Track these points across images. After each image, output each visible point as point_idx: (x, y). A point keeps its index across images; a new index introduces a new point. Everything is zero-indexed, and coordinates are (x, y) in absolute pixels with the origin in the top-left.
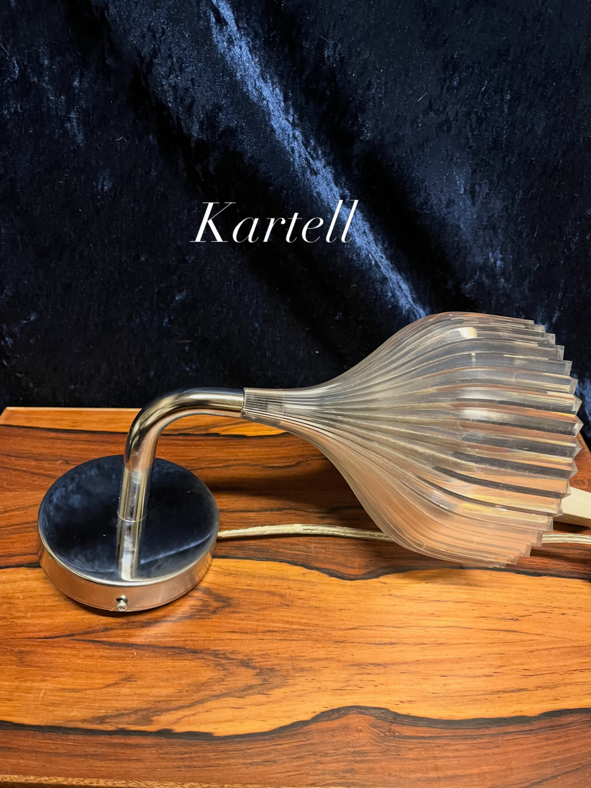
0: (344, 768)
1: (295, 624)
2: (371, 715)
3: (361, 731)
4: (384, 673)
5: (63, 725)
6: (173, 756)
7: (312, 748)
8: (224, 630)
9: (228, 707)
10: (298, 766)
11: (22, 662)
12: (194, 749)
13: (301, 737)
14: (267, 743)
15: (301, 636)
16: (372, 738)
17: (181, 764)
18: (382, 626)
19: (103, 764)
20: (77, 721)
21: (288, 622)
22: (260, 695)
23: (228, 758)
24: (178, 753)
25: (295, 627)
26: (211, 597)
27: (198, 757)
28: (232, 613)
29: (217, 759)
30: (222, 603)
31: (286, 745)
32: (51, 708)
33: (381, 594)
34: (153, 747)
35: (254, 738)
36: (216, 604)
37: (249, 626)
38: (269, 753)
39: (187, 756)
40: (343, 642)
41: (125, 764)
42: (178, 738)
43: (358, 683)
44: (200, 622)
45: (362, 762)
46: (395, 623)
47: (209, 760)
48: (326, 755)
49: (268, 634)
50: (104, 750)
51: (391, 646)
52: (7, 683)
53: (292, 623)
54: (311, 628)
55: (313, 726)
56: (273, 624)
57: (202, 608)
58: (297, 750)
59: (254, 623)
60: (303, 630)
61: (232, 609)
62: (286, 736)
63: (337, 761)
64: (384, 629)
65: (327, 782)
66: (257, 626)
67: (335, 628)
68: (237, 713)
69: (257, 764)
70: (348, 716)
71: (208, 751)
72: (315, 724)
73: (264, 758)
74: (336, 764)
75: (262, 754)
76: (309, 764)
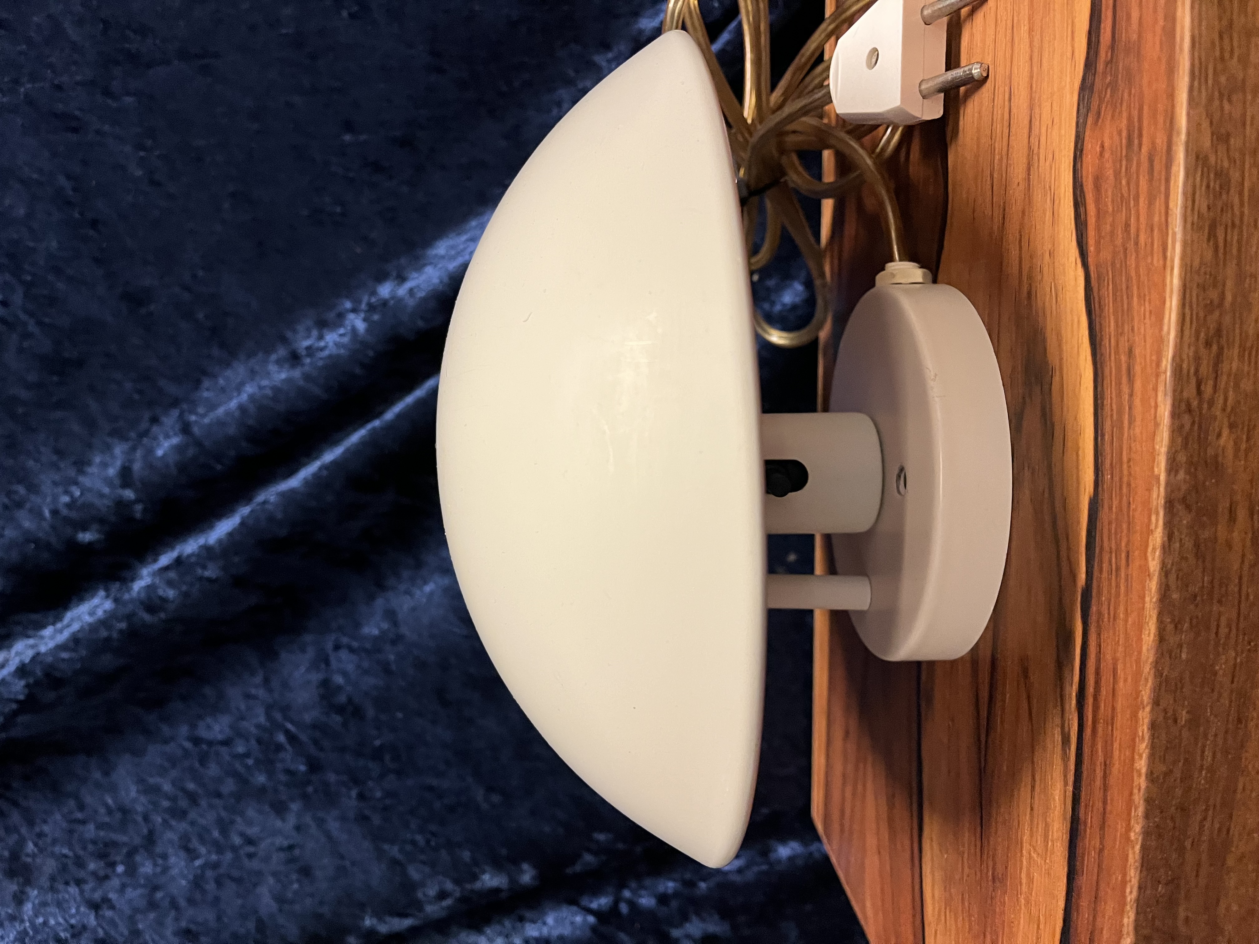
0: (1147, 177)
2: (1085, 123)
3: (1102, 146)
4: (1040, 106)
5: (1069, 826)
6: (1113, 591)
7: (1118, 266)
9: (1063, 461)
10: (1139, 296)
11: (1003, 881)
12: (1106, 542)
13: (1104, 291)
14: (1107, 371)
16: (1113, 116)
19: (1116, 753)
20: (1065, 792)
23: (1121, 463)
24: (1110, 580)
27: (1116, 533)
29: (1121, 488)
31: (1110, 326)
32: (1050, 843)
34: (1100, 636)
38: (1119, 368)
39: (1114, 560)
41: (1119, 704)
42: (1092, 578)
43: (1048, 163)
45: (1140, 136)
47: (1121, 510)
48: (1127, 225)
50: (1099, 747)
51: (1012, 101)
52: (1022, 921)
55: (1091, 260)
58: (1119, 299)
62: (1101, 324)
63: (1137, 198)
65: (1163, 219)
69: (1131, 395)
70: (1084, 180)
71: (1110, 508)
72: (1089, 259)
73: (1124, 380)
74: (1141, 200)
75: (1119, 384)
76: (1137, 267)
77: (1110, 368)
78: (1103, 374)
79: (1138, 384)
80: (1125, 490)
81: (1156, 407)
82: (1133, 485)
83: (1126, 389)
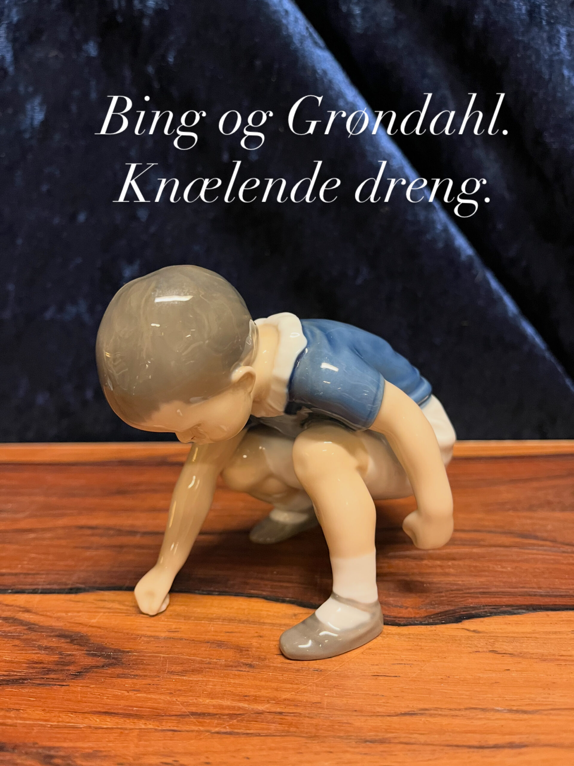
1: (262, 702)
8: (86, 709)
15: (273, 726)
18: (483, 710)
21: (244, 698)
25: (260, 707)
26: (82, 648)
28: (118, 676)
30: (103, 660)
33: (470, 650)
36: (89, 661)
37: (149, 704)
40: (382, 741)
44: (39, 691)
46: (513, 703)
49: (192, 719)
53: (256, 699)
54: (299, 710)
56: (208, 701)
57: (52, 667)
59: (163, 697)
60: (281, 713)
61: (118, 670)
64: (489, 715)
66: (170, 703)
67: (361, 711)
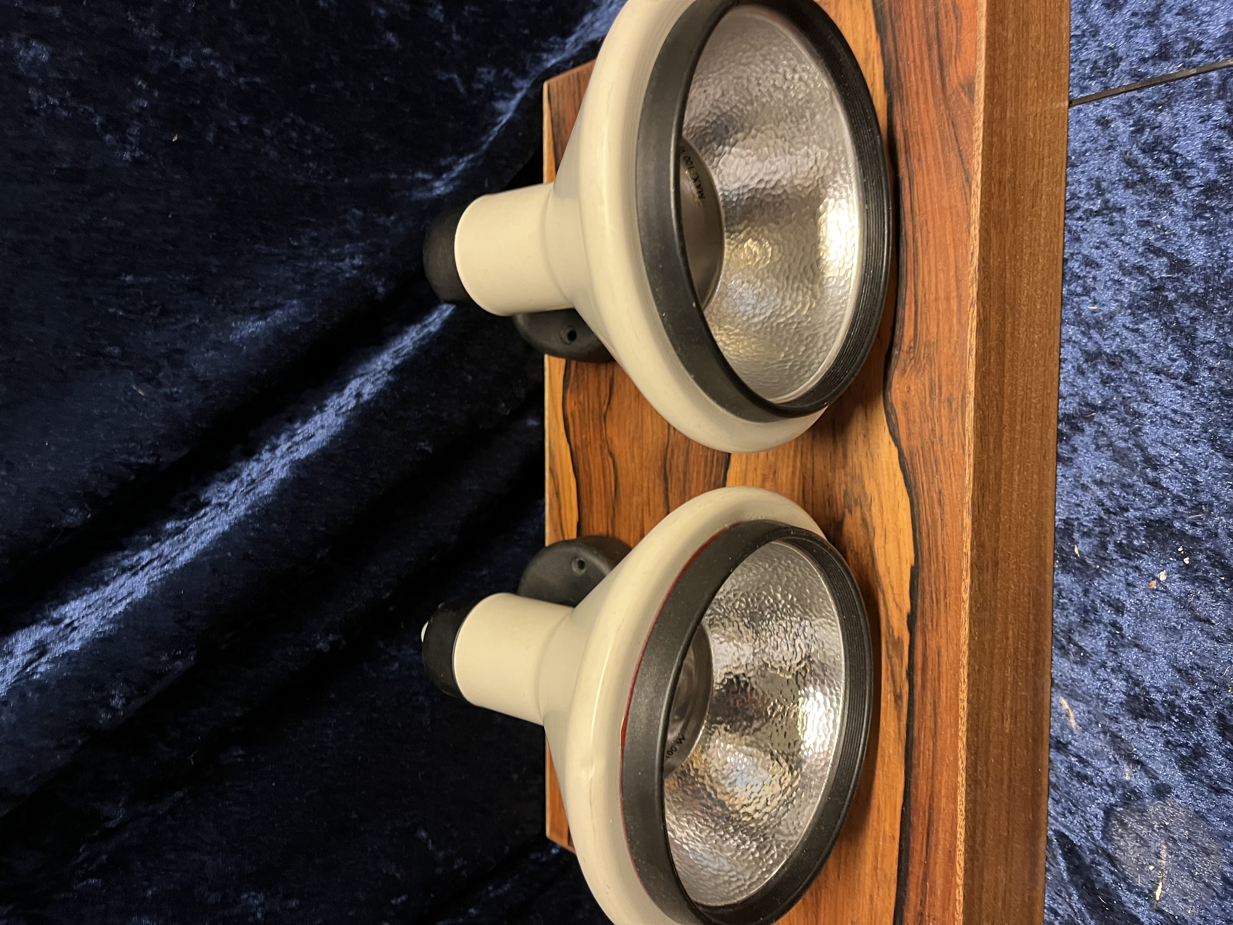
0: (947, 409)
6: (935, 612)
7: (927, 449)
9: (885, 548)
10: (945, 465)
12: (927, 588)
13: (916, 460)
14: (921, 501)
16: (917, 375)
17: (942, 603)
19: (943, 695)
22: (873, 508)
23: (937, 547)
24: (932, 607)
27: (935, 583)
29: (937, 560)
31: (922, 479)
34: (925, 636)
35: (917, 517)
38: (932, 499)
39: (934, 597)
41: (944, 669)
42: (916, 608)
45: (940, 389)
47: (938, 570)
48: (933, 430)
50: (929, 694)
55: (904, 444)
58: (929, 465)
62: (914, 477)
63: (939, 418)
65: (961, 430)
68: (890, 537)
69: (942, 514)
71: (930, 571)
72: (902, 443)
73: (936, 505)
74: (943, 419)
75: (932, 507)
76: (942, 452)
77: (924, 500)
78: (918, 503)
79: (947, 508)
80: (940, 560)
81: (963, 519)
82: (947, 557)
83: (937, 510)
